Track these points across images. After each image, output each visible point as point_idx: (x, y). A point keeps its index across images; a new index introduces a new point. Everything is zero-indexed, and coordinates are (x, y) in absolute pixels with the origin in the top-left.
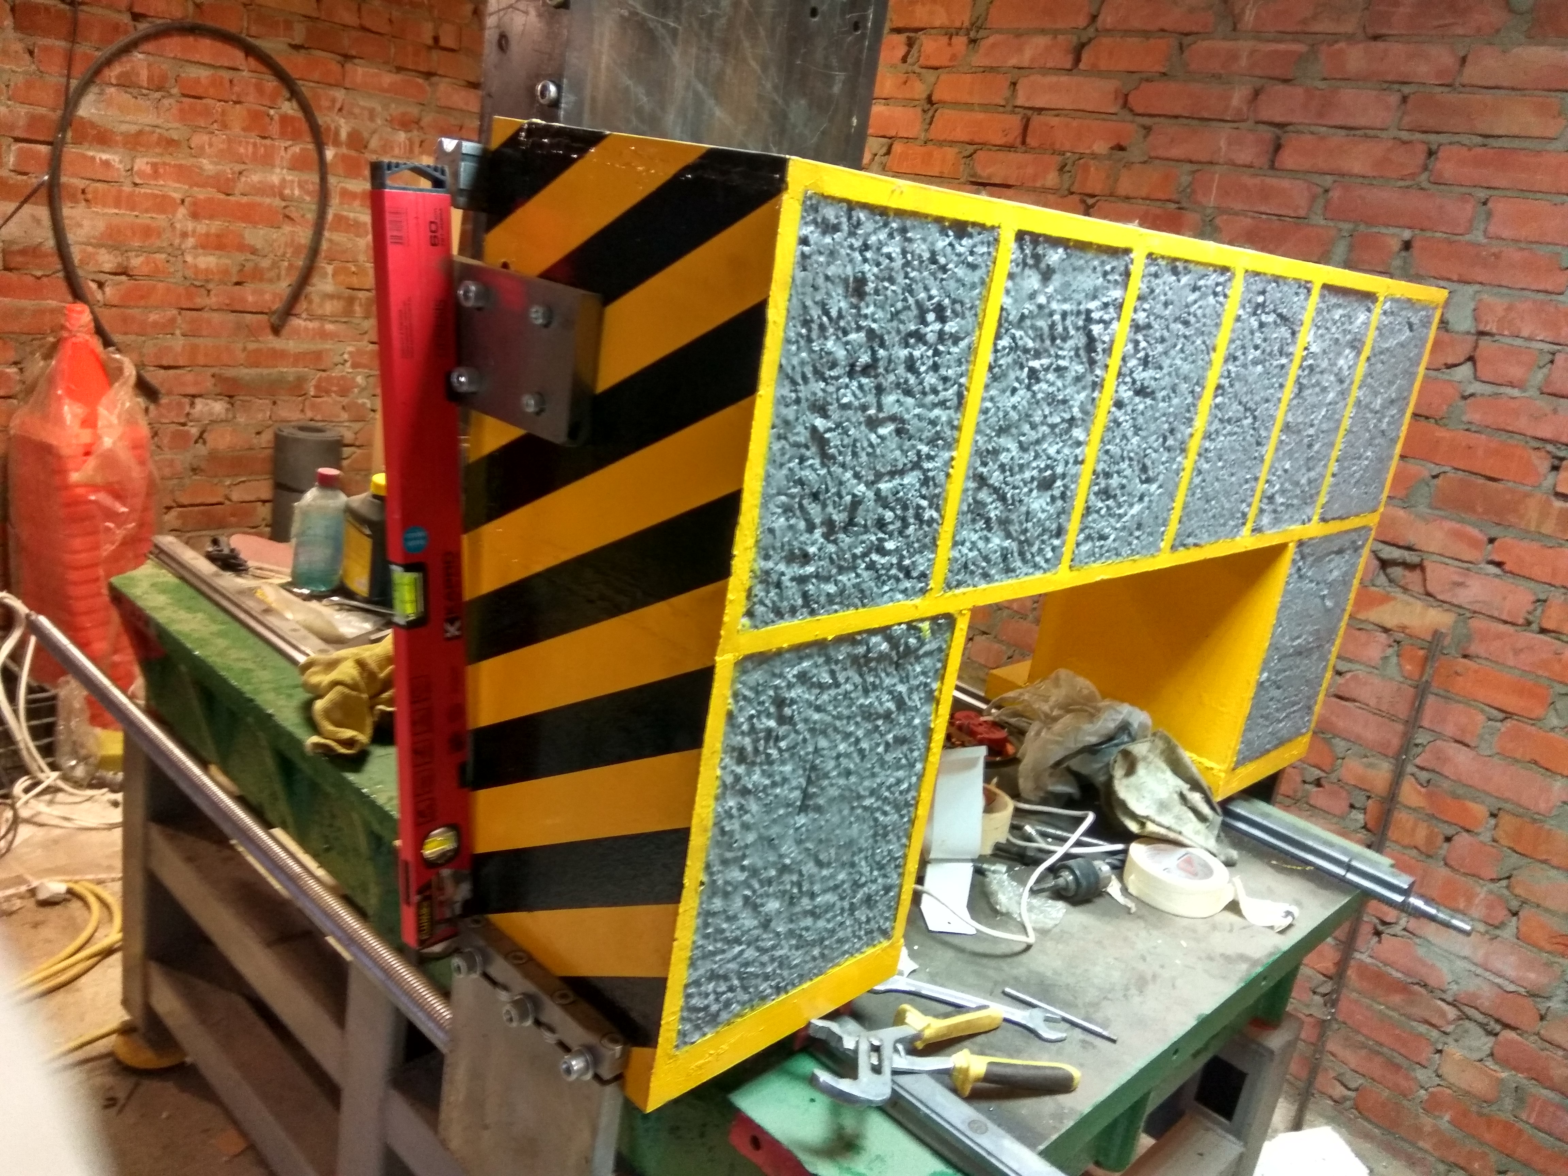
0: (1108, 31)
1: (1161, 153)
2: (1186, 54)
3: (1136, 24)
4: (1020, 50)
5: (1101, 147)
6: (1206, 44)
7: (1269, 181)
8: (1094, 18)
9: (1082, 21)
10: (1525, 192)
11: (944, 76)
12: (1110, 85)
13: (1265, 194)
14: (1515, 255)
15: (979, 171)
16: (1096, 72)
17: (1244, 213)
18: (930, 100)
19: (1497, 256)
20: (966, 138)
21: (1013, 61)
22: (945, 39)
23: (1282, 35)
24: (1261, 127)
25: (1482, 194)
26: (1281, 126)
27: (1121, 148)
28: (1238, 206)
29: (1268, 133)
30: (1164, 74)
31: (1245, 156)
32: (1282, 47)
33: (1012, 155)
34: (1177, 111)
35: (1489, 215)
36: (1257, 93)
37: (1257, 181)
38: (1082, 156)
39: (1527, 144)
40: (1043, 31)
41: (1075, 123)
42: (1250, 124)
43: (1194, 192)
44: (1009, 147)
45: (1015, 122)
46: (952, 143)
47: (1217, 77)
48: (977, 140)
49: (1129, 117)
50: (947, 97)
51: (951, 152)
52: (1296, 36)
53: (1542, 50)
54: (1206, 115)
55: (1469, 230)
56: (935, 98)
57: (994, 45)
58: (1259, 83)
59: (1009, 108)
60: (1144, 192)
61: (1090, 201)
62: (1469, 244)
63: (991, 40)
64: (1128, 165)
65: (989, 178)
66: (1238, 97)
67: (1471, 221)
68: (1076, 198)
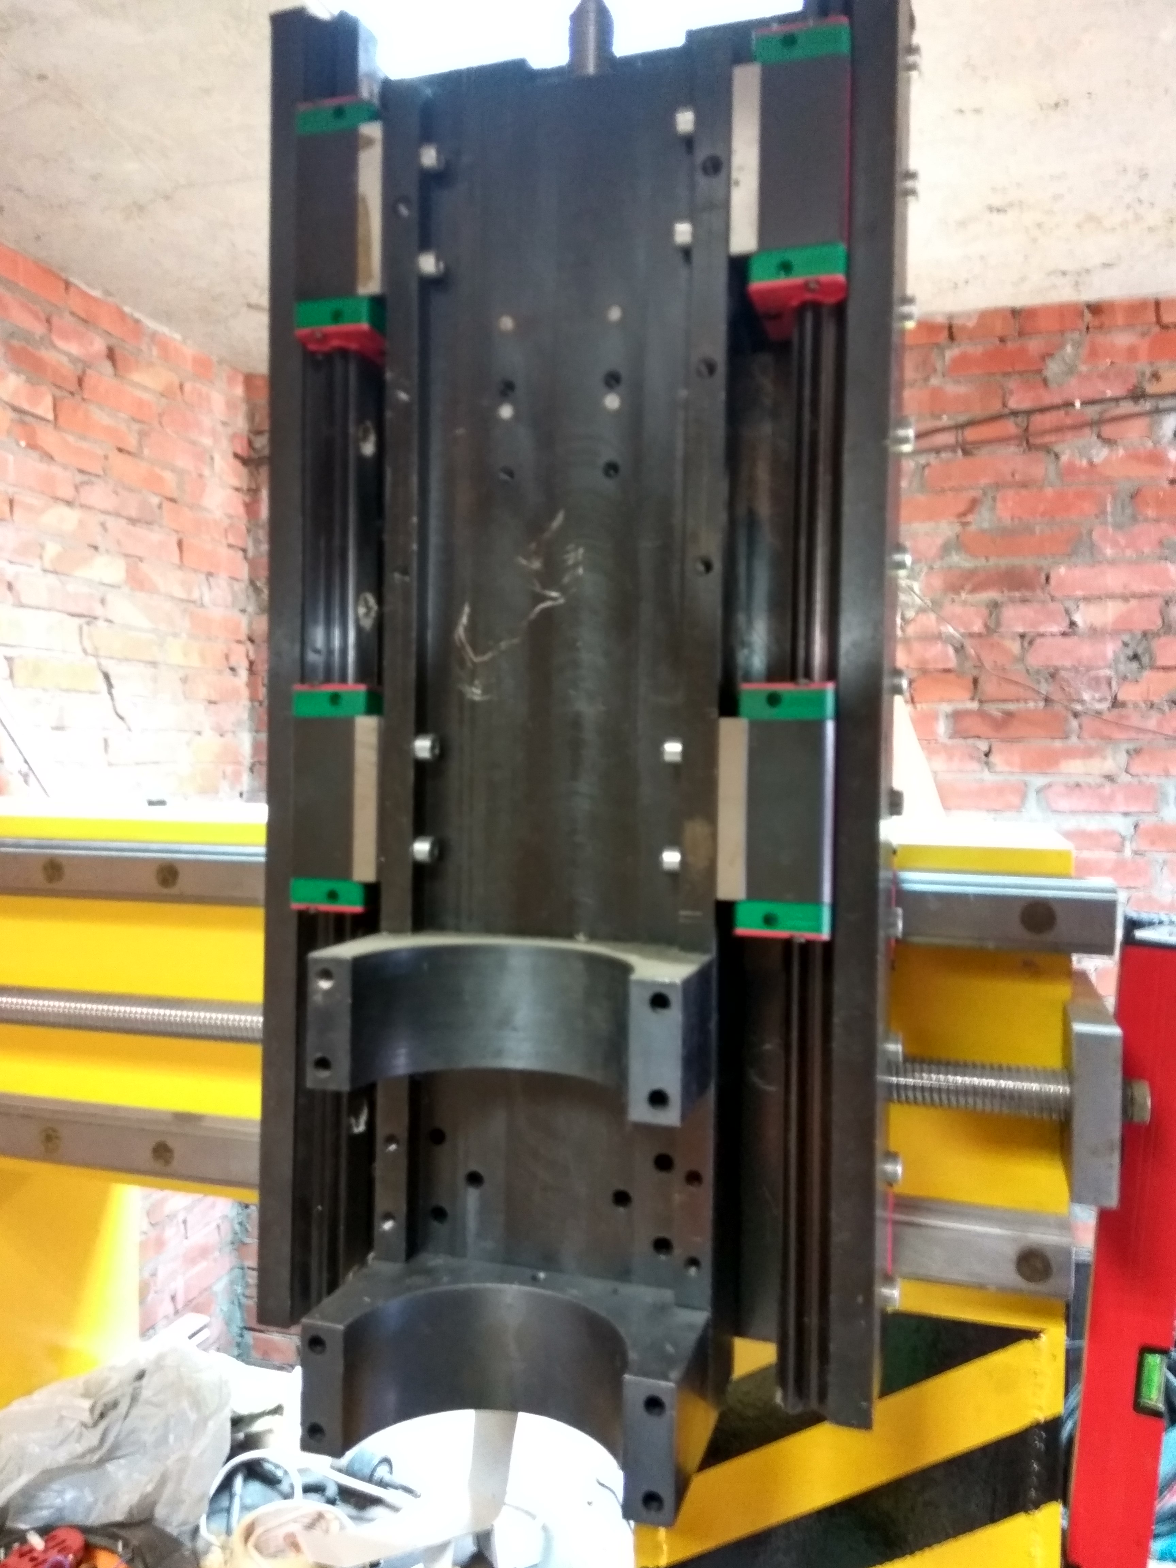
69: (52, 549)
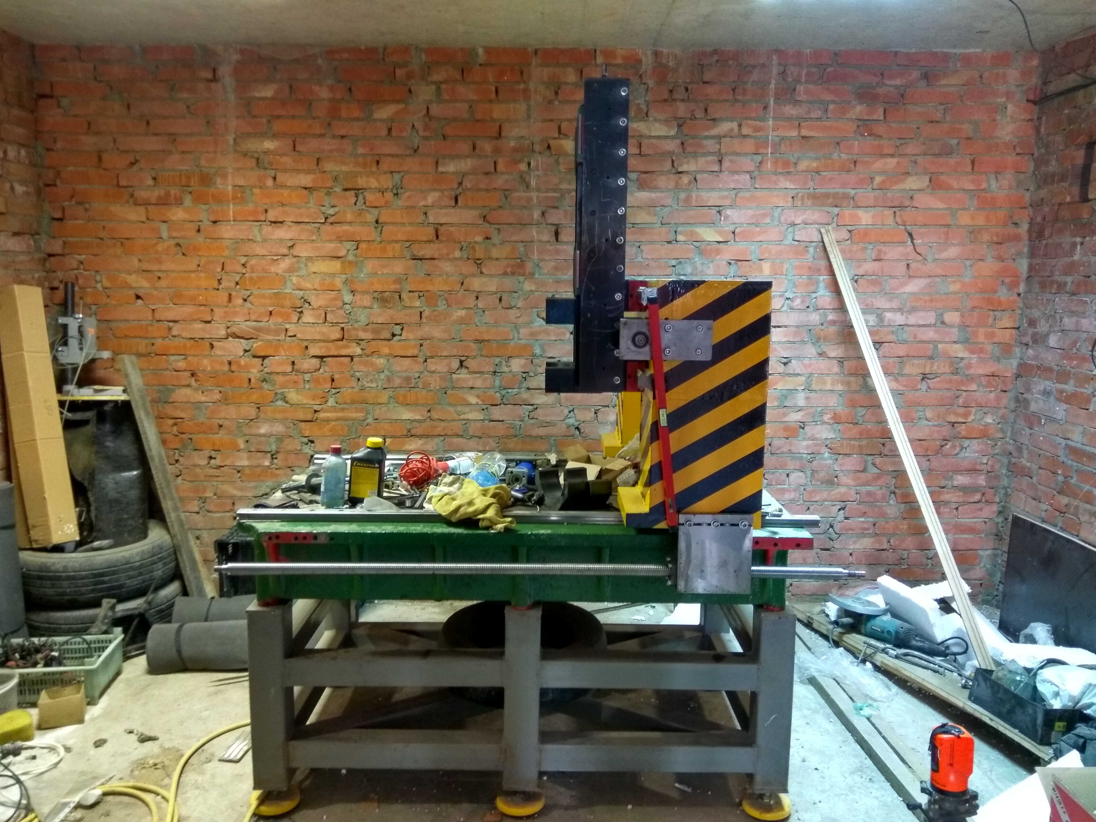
0: (468, 190)
1: (508, 239)
2: (509, 199)
3: (482, 186)
4: (425, 198)
5: (479, 239)
6: (517, 194)
7: (558, 247)
8: (460, 184)
9: (455, 186)
10: (652, 242)
11: (383, 211)
12: (476, 213)
13: (558, 252)
14: (653, 264)
15: (416, 253)
16: (467, 207)
17: (550, 260)
18: (377, 222)
19: (648, 265)
20: (404, 239)
21: (422, 203)
22: (380, 194)
23: (548, 190)
24: (549, 226)
25: (638, 244)
26: (557, 225)
27: (487, 238)
28: (547, 258)
29: (553, 229)
30: (500, 207)
31: (545, 238)
32: (550, 195)
33: (432, 245)
34: (511, 221)
35: (642, 251)
36: (543, 213)
37: (553, 247)
38: (470, 243)
39: (647, 226)
40: (435, 190)
41: (463, 229)
42: (544, 225)
43: (527, 254)
44: (430, 242)
45: (431, 230)
46: (397, 241)
47: (525, 207)
48: (411, 239)
49: (488, 225)
50: (388, 220)
51: (397, 246)
52: (555, 190)
53: (644, 193)
54: (524, 222)
55: (636, 257)
56: (380, 221)
57: (409, 197)
58: (544, 209)
59: (426, 224)
60: (504, 256)
61: (479, 262)
62: (638, 262)
63: (407, 194)
64: (494, 245)
65: (422, 255)
66: (536, 215)
67: (636, 254)
68: (472, 261)
69: (878, 179)
